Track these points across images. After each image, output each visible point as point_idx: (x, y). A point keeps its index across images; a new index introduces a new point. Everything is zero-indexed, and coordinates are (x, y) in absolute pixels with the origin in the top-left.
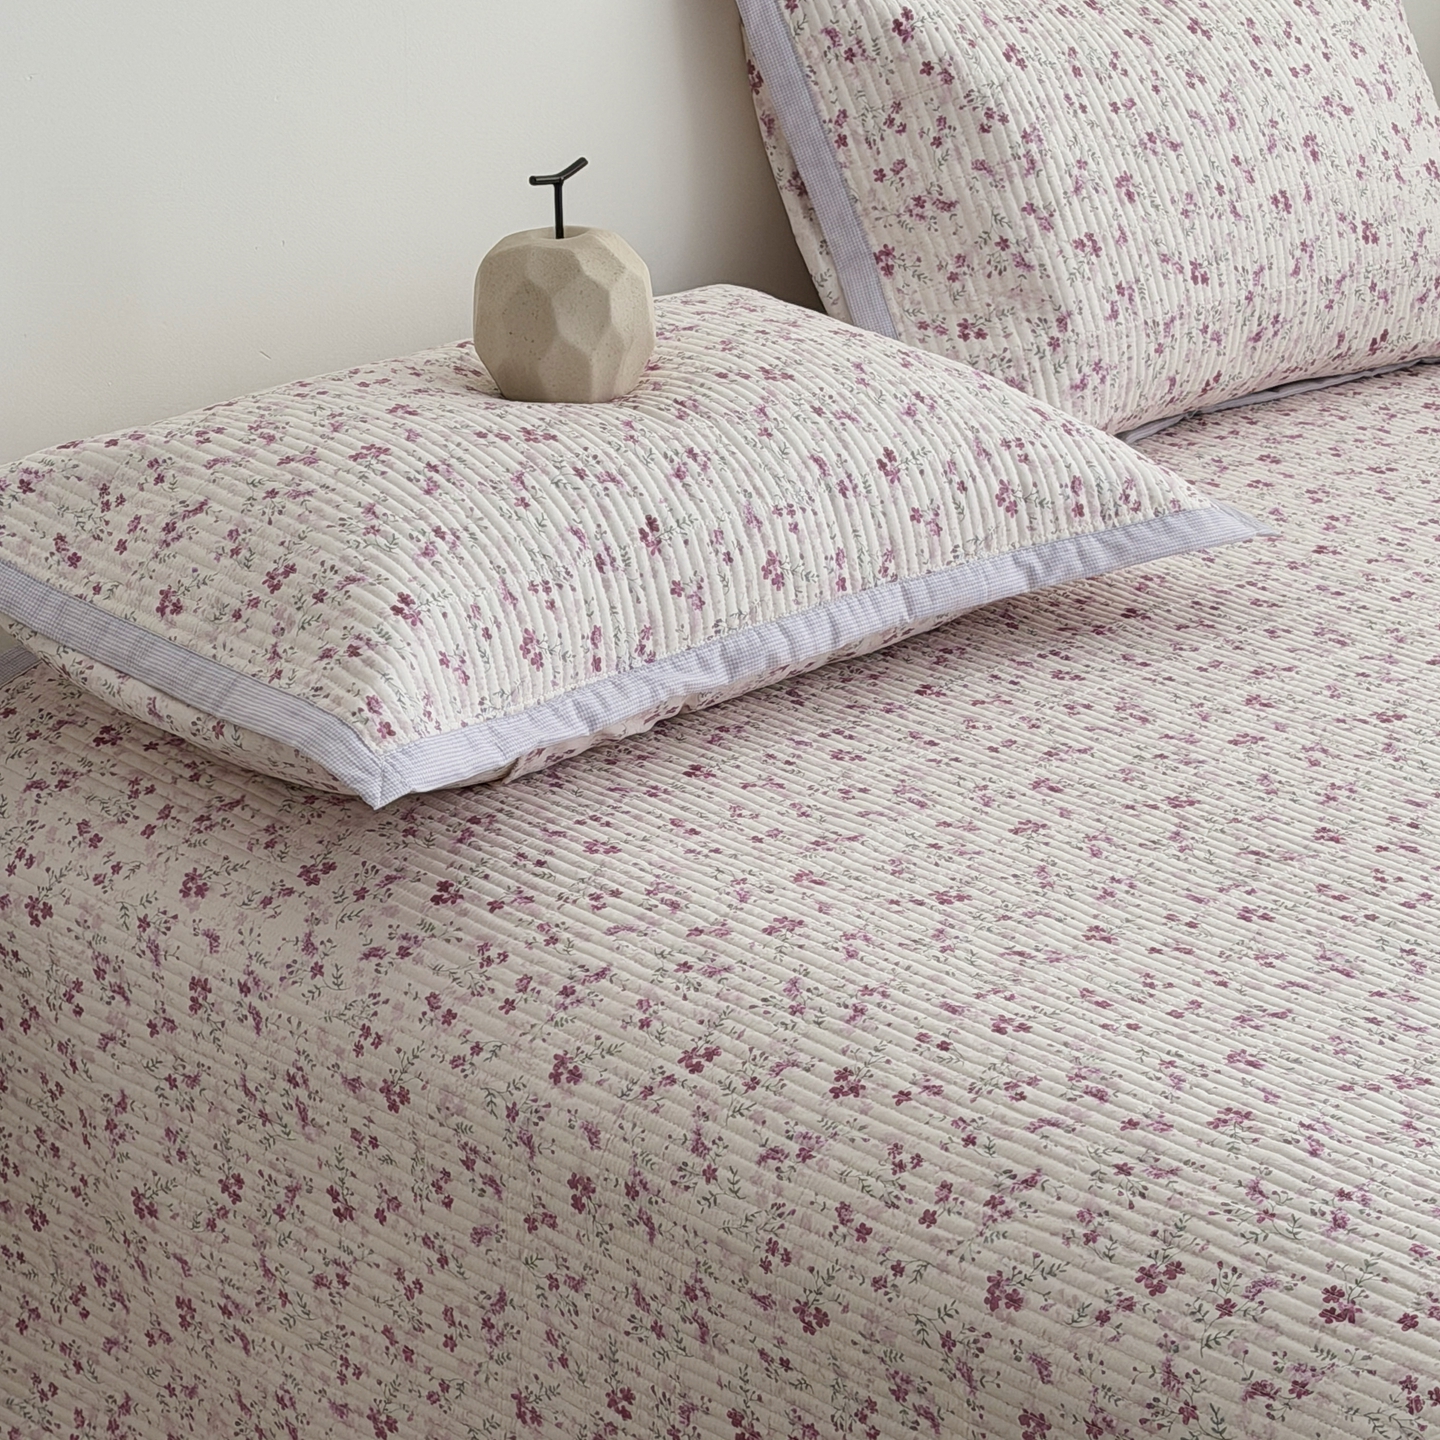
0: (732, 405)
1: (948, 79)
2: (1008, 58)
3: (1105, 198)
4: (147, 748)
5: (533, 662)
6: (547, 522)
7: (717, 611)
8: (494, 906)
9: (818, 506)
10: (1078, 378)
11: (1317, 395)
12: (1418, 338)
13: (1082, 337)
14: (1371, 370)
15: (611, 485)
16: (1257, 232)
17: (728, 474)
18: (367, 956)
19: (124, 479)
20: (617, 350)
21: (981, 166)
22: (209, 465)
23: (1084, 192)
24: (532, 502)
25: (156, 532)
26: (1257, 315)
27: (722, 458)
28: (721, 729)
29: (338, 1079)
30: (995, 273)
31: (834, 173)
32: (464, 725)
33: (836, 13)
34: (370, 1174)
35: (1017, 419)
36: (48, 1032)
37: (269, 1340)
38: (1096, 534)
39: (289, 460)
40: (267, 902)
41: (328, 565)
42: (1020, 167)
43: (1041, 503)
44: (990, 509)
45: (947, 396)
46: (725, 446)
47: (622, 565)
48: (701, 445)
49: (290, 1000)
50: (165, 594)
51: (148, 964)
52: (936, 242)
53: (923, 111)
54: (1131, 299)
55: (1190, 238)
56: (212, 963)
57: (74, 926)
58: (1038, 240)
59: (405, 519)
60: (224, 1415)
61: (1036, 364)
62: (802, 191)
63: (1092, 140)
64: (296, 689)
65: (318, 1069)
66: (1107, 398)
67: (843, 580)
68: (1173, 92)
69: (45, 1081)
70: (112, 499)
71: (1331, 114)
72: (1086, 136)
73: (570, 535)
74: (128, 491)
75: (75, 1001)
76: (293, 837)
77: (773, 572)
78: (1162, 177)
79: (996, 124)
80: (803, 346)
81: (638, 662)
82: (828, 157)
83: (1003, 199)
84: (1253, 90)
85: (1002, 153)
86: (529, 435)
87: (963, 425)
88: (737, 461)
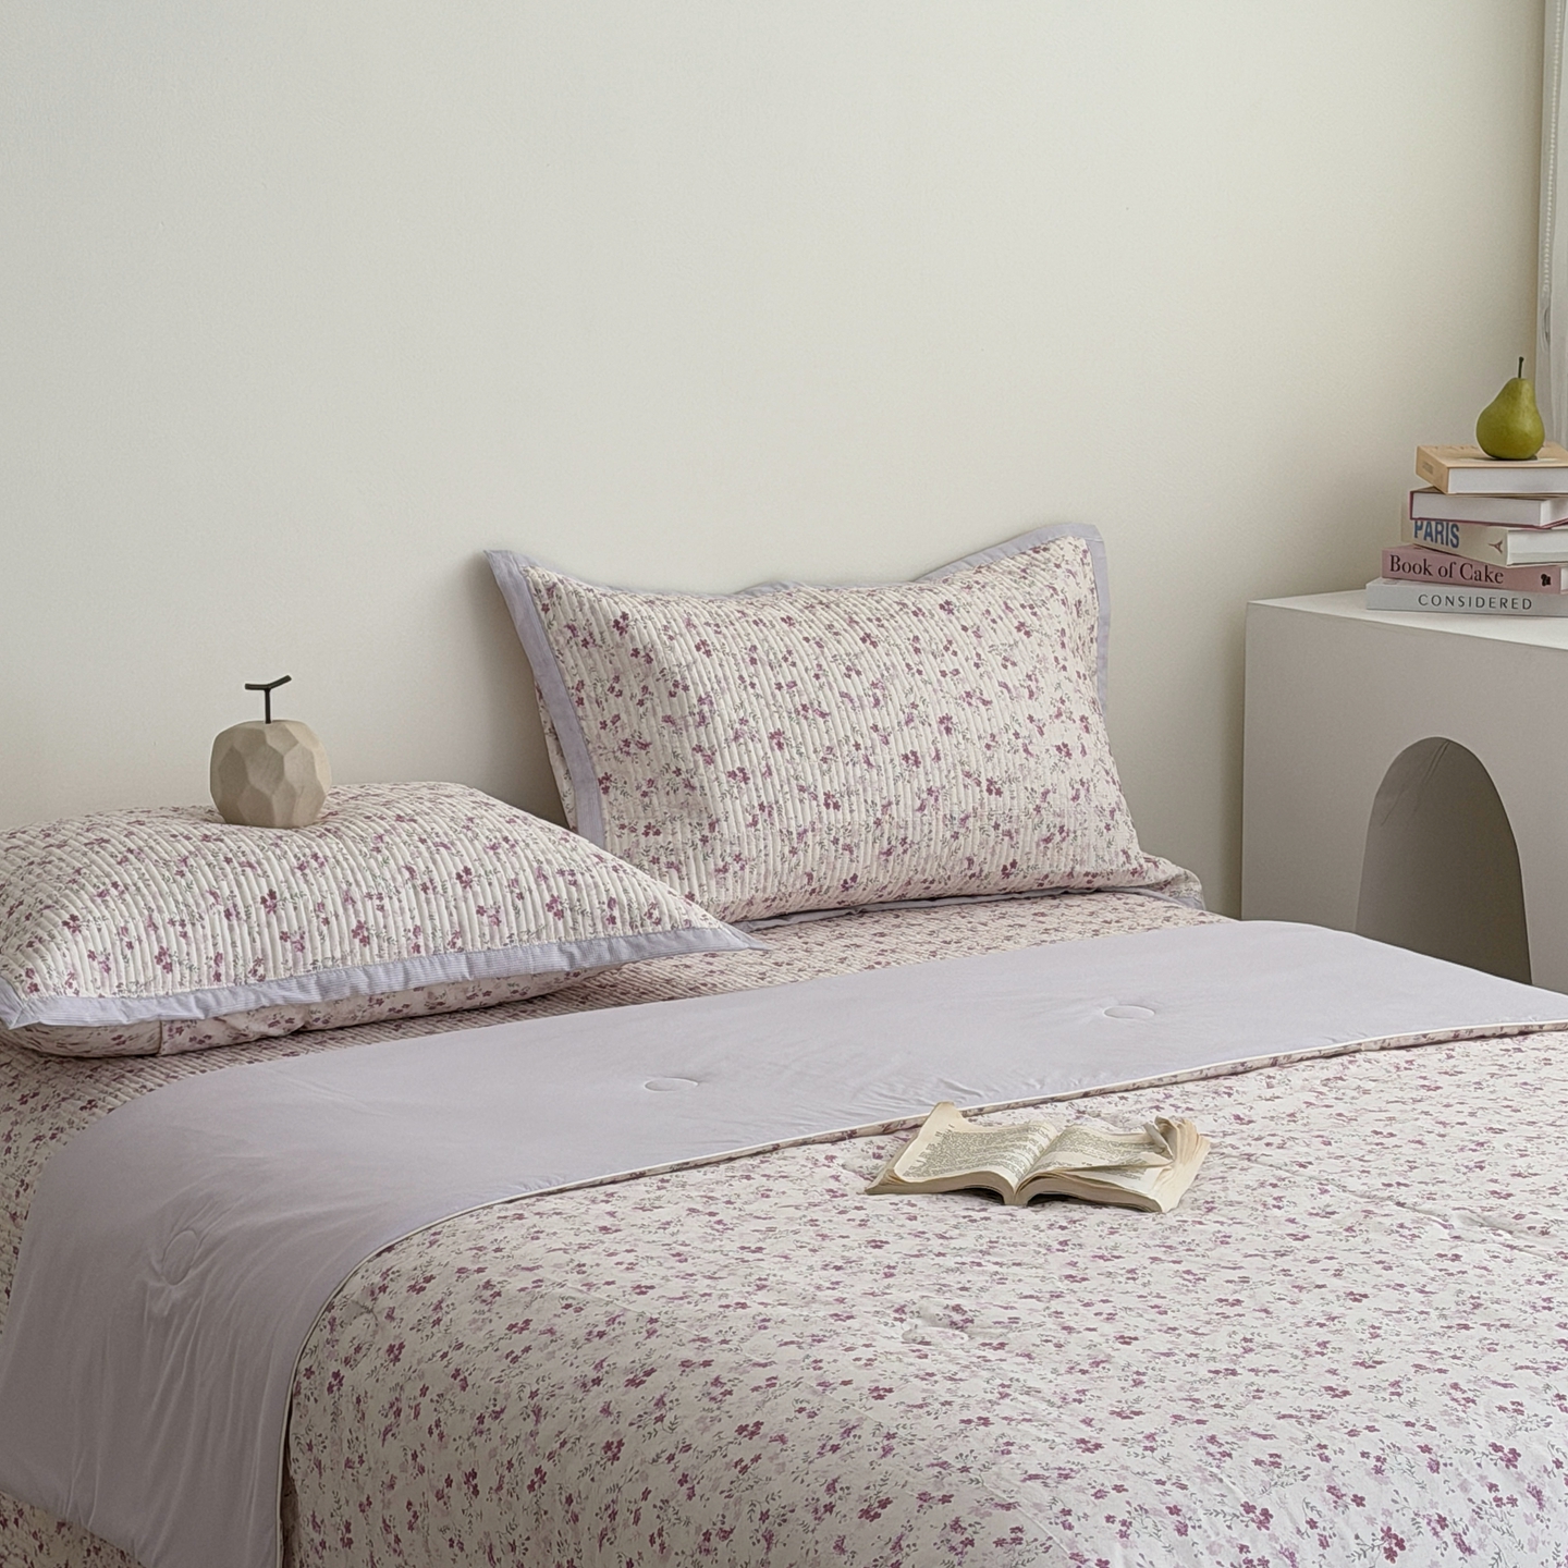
0: (362, 833)
1: (649, 660)
2: (698, 648)
3: (759, 746)
5: (164, 967)
6: (195, 887)
7: (314, 954)
8: (110, 1110)
9: (403, 896)
10: (721, 864)
12: (1047, 870)
13: (726, 836)
14: (1020, 893)
15: (248, 870)
16: (887, 778)
17: (338, 870)
18: (34, 1141)
21: (668, 719)
23: (742, 740)
24: (188, 874)
26: (886, 836)
27: (337, 861)
30: (672, 792)
31: (575, 723)
32: (101, 996)
33: (575, 614)
38: (626, 938)
39: (51, 846)
41: (39, 900)
42: (694, 721)
43: (583, 913)
44: (541, 913)
45: (529, 841)
46: (343, 854)
47: (245, 917)
52: (637, 771)
53: (633, 682)
54: (770, 814)
55: (827, 778)
58: (702, 770)
59: (97, 877)
63: (757, 706)
67: (418, 946)
68: (831, 679)
71: (970, 704)
72: (751, 703)
73: (208, 895)
76: (25, 1081)
77: (361, 933)
78: (814, 735)
79: (680, 691)
81: (252, 980)
83: (681, 742)
84: (901, 683)
85: (682, 710)
86: (206, 838)
87: (532, 859)
88: (348, 864)
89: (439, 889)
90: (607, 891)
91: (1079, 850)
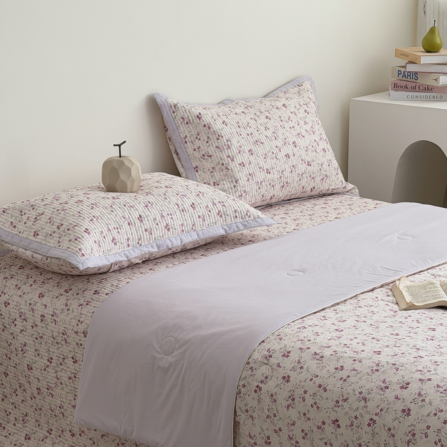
0: (158, 193)
1: (209, 128)
2: (223, 123)
3: (246, 154)
4: (30, 269)
5: (115, 244)
6: (117, 215)
7: (155, 235)
8: (107, 294)
9: (177, 214)
10: (240, 194)
11: (299, 202)
12: (322, 189)
13: (241, 185)
15: (131, 208)
16: (282, 163)
17: (157, 206)
18: (79, 306)
19: (26, 209)
20: (133, 181)
21: (217, 147)
22: (44, 205)
23: (241, 153)
24: (114, 211)
25: (33, 220)
26: (282, 181)
27: (156, 203)
28: (157, 263)
29: (73, 332)
30: (221, 171)
31: (184, 149)
32: (100, 256)
33: (184, 114)
34: (81, 352)
35: (222, 197)
36: (8, 331)
37: (57, 394)
38: (240, 222)
39: (61, 203)
40: (57, 297)
41: (70, 223)
42: (226, 147)
43: (228, 215)
44: (216, 216)
45: (207, 192)
46: (157, 201)
47: (134, 225)
48: (151, 201)
49: (63, 316)
50: (35, 232)
51: (31, 313)
52: (208, 164)
53: (204, 135)
54: (252, 177)
56: (45, 311)
57: (15, 307)
58: (231, 163)
59: (87, 214)
60: (48, 414)
61: (231, 191)
62: (177, 154)
63: (243, 142)
64: (64, 248)
65: (69, 330)
66: (247, 198)
67: (183, 230)
68: (262, 132)
69: (7, 342)
70: (23, 213)
71: (299, 137)
72: (241, 141)
73: (122, 218)
74: (26, 212)
75: (15, 323)
76: (62, 284)
77: (167, 227)
78: (259, 150)
79: (220, 138)
80: (175, 182)
81: (138, 246)
83: (223, 155)
84: (281, 132)
85: (222, 144)
86: (113, 198)
87: (210, 198)
88: (159, 204)
89: (187, 210)
90: (234, 207)
91: (330, 182)
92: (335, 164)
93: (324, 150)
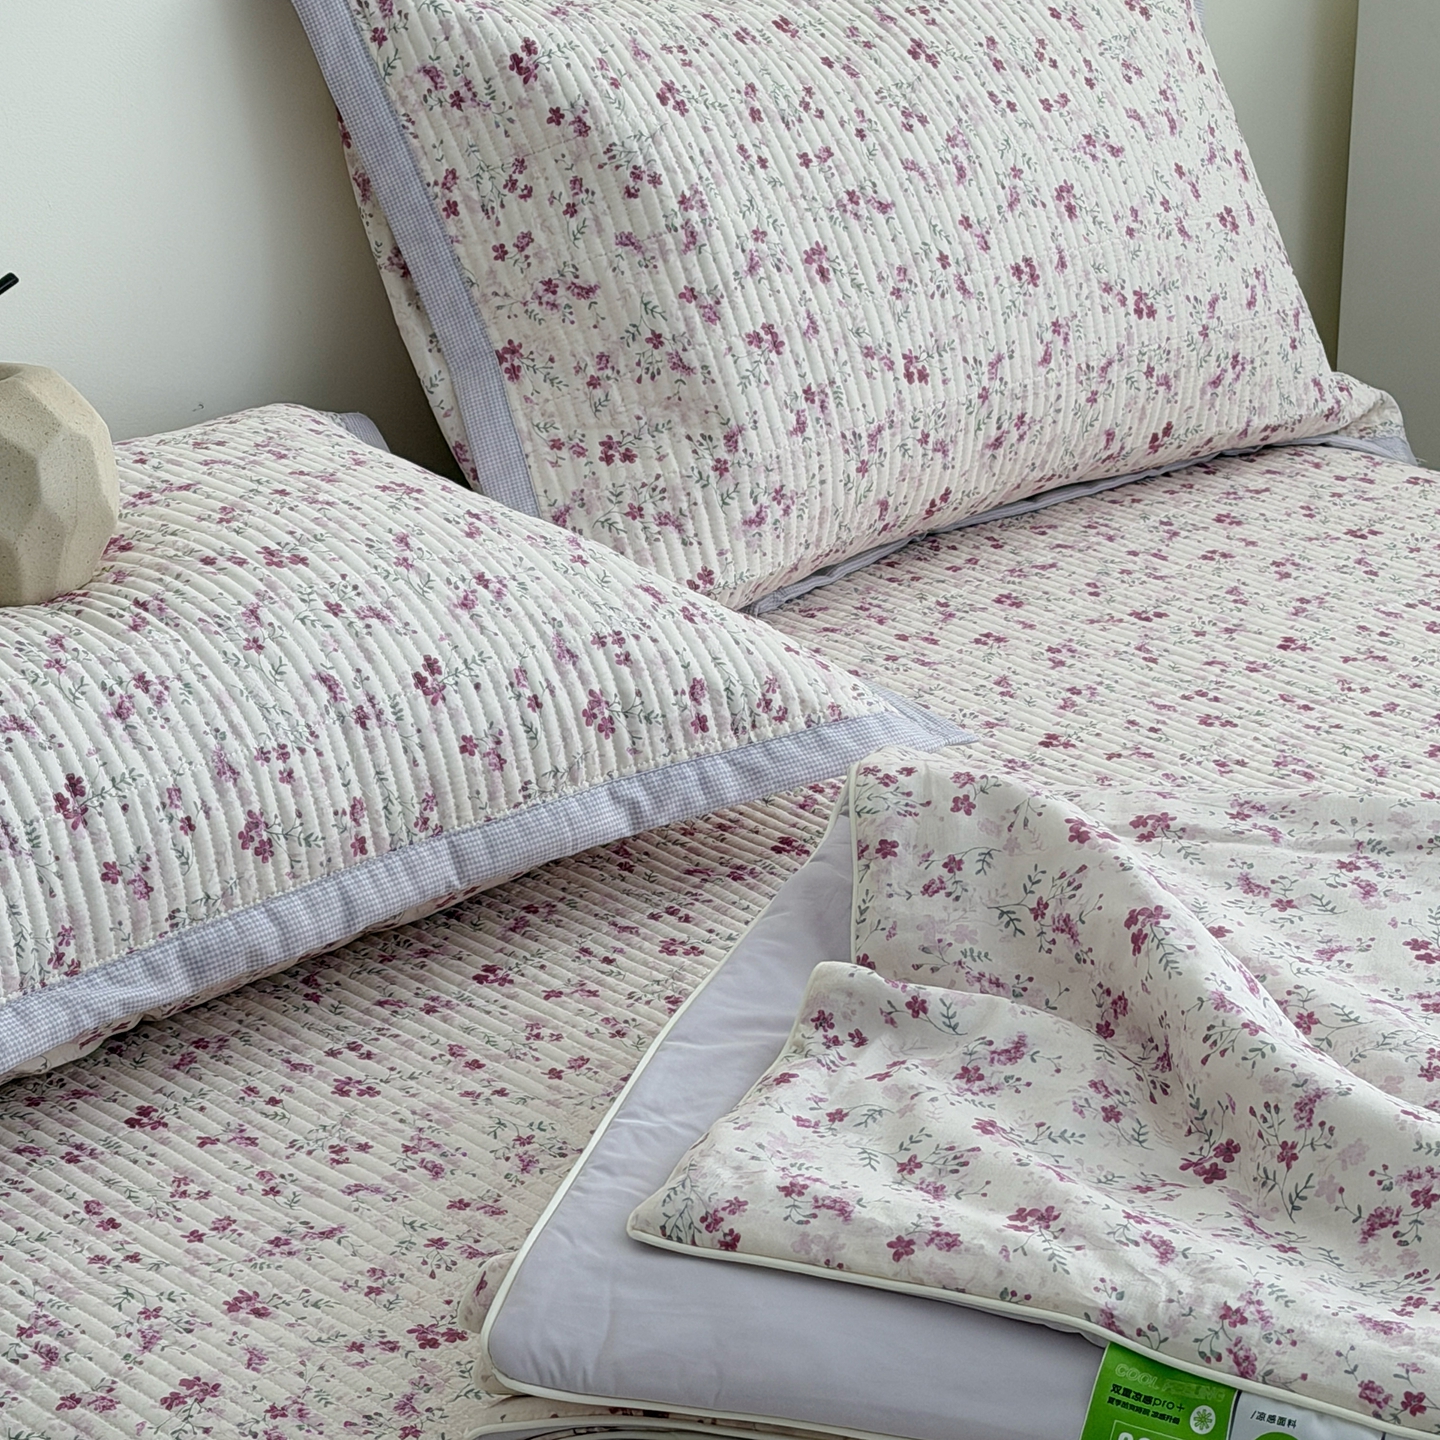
0: (212, 606)
1: (583, 129)
2: (663, 100)
3: (790, 278)
7: (171, 897)
9: (324, 742)
10: (752, 510)
12: (1214, 429)
13: (758, 458)
14: (1156, 469)
15: (16, 734)
16: (994, 313)
17: (193, 707)
20: (55, 535)
21: (626, 240)
23: (761, 272)
26: (995, 416)
27: (187, 685)
28: (198, 1045)
30: (646, 378)
31: (442, 249)
33: (436, 47)
35: (618, 604)
38: (725, 752)
42: (677, 241)
43: (647, 718)
44: (574, 731)
45: (523, 577)
46: (194, 667)
47: (27, 846)
48: (156, 668)
52: (573, 337)
53: (552, 169)
54: (823, 407)
58: (701, 335)
61: (698, 494)
62: (405, 273)
63: (774, 203)
66: (794, 532)
67: (362, 841)
68: (884, 137)
71: (1094, 157)
72: (765, 198)
77: (256, 839)
78: (867, 248)
79: (645, 186)
80: (332, 512)
81: (55, 977)
82: (435, 230)
83: (655, 283)
84: (990, 131)
85: (653, 223)
87: (540, 617)
88: (209, 688)
89: (389, 715)
90: (686, 667)
91: (1257, 390)
92: (1286, 288)
93: (1227, 218)
